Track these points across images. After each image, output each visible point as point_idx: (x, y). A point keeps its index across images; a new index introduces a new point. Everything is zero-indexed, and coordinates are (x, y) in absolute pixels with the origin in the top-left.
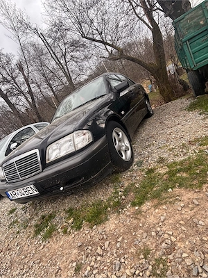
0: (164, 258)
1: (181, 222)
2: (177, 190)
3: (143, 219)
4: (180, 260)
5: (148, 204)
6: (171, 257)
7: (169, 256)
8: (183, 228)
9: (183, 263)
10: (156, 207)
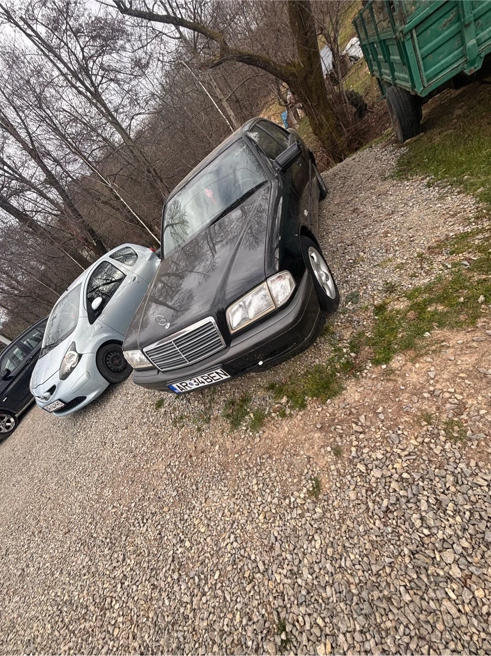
0: (456, 419)
1: (462, 375)
2: (438, 333)
3: (400, 380)
4: (478, 418)
5: (399, 358)
6: (464, 417)
7: (462, 417)
8: (467, 381)
9: (483, 420)
10: (414, 361)
